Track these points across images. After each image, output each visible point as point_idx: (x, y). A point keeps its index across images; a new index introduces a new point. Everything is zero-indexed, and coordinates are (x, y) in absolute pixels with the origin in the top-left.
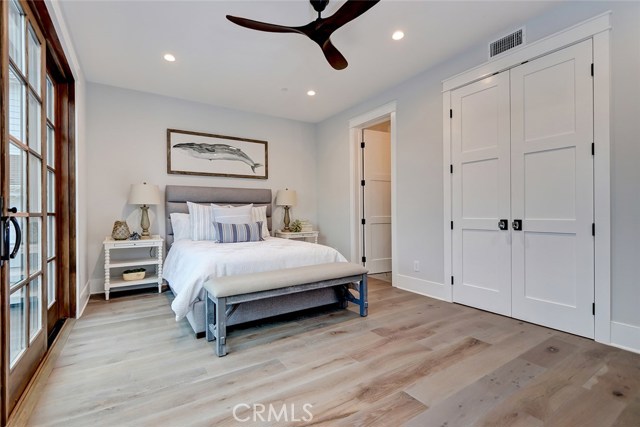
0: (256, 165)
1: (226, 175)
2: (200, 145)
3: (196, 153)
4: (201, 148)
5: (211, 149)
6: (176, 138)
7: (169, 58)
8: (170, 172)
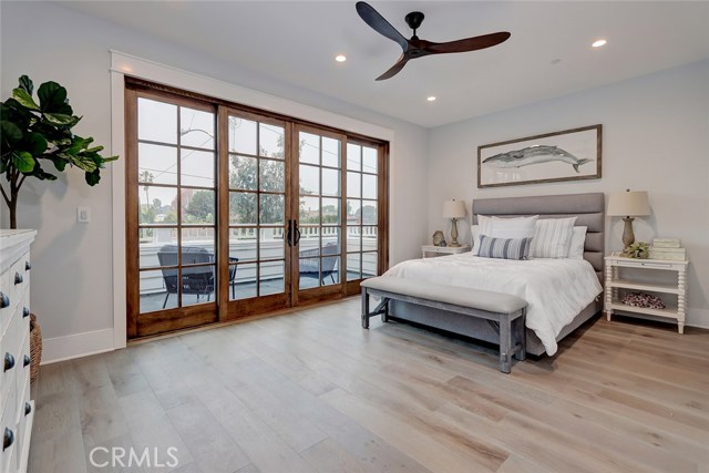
0: (581, 162)
1: (536, 182)
2: (507, 154)
3: (503, 164)
4: (508, 157)
5: (520, 155)
6: (486, 153)
7: (432, 99)
8: (480, 186)
